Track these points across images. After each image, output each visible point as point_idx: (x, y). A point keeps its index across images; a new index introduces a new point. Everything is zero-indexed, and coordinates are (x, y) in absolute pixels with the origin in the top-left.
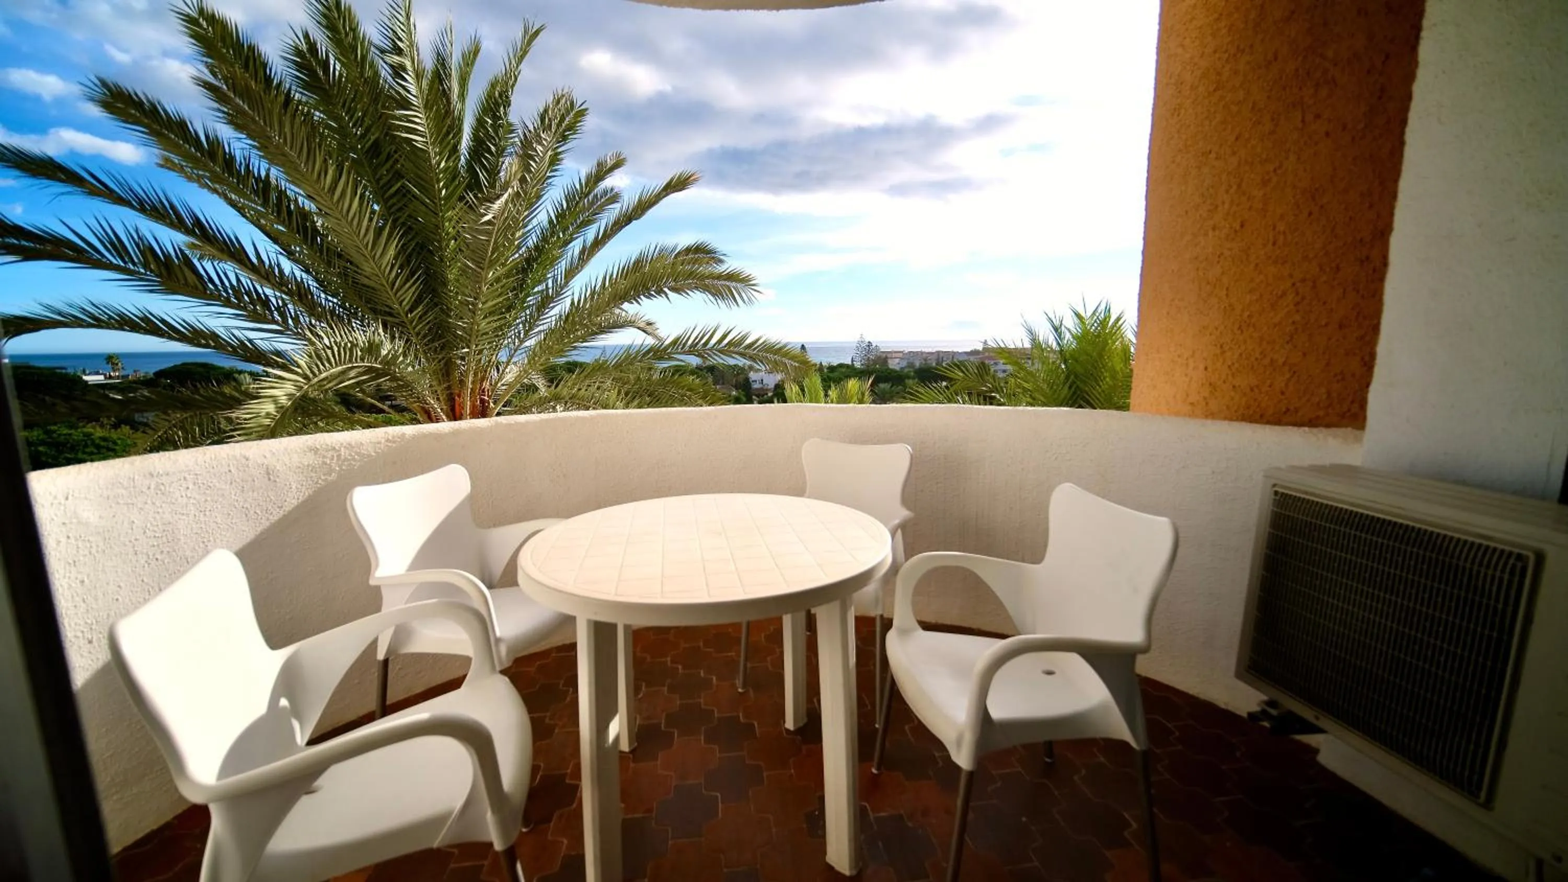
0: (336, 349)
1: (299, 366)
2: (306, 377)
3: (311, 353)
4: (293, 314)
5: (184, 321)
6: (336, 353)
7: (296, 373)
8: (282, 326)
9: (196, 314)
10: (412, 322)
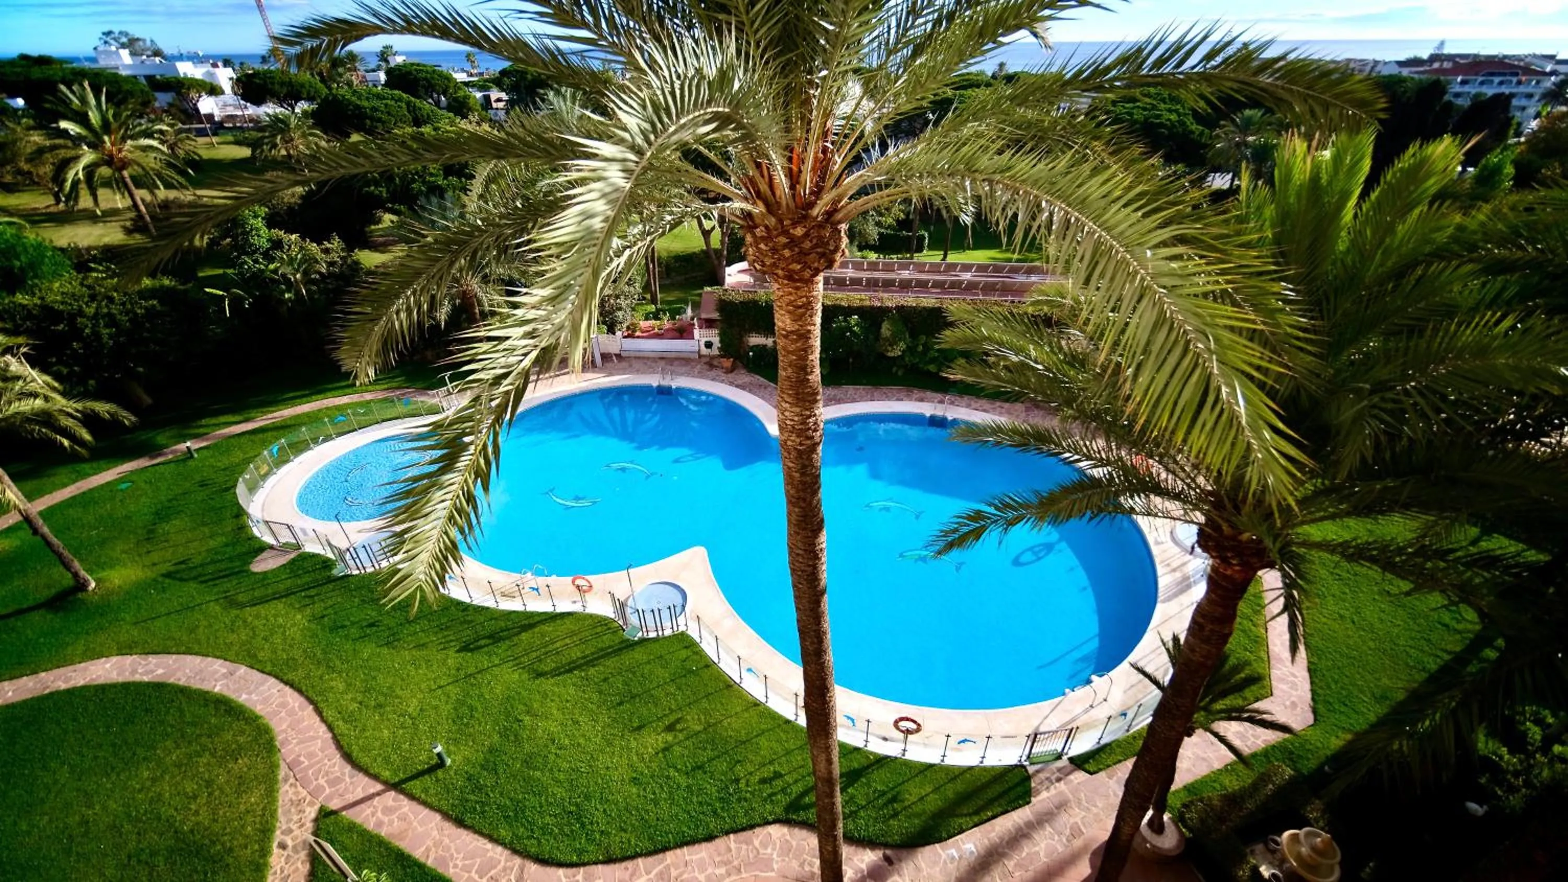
0: (677, 84)
1: (625, 129)
2: (634, 148)
3: (644, 101)
4: (606, 11)
5: (491, 23)
6: (678, 92)
7: (621, 141)
8: (595, 33)
9: (503, 13)
10: (753, 23)
